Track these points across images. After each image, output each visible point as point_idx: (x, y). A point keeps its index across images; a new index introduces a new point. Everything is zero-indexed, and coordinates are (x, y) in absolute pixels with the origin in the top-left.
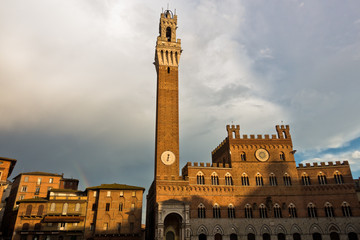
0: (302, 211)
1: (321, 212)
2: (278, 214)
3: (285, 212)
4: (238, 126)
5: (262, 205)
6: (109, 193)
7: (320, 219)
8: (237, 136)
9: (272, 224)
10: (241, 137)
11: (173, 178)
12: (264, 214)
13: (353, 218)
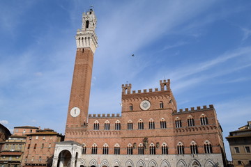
0: (172, 150)
1: (187, 150)
2: (153, 151)
3: (159, 150)
4: (130, 85)
5: (141, 145)
6: (37, 137)
7: (185, 156)
8: (129, 92)
9: (147, 159)
10: (132, 93)
11: (77, 126)
12: (142, 151)
13: (212, 155)
